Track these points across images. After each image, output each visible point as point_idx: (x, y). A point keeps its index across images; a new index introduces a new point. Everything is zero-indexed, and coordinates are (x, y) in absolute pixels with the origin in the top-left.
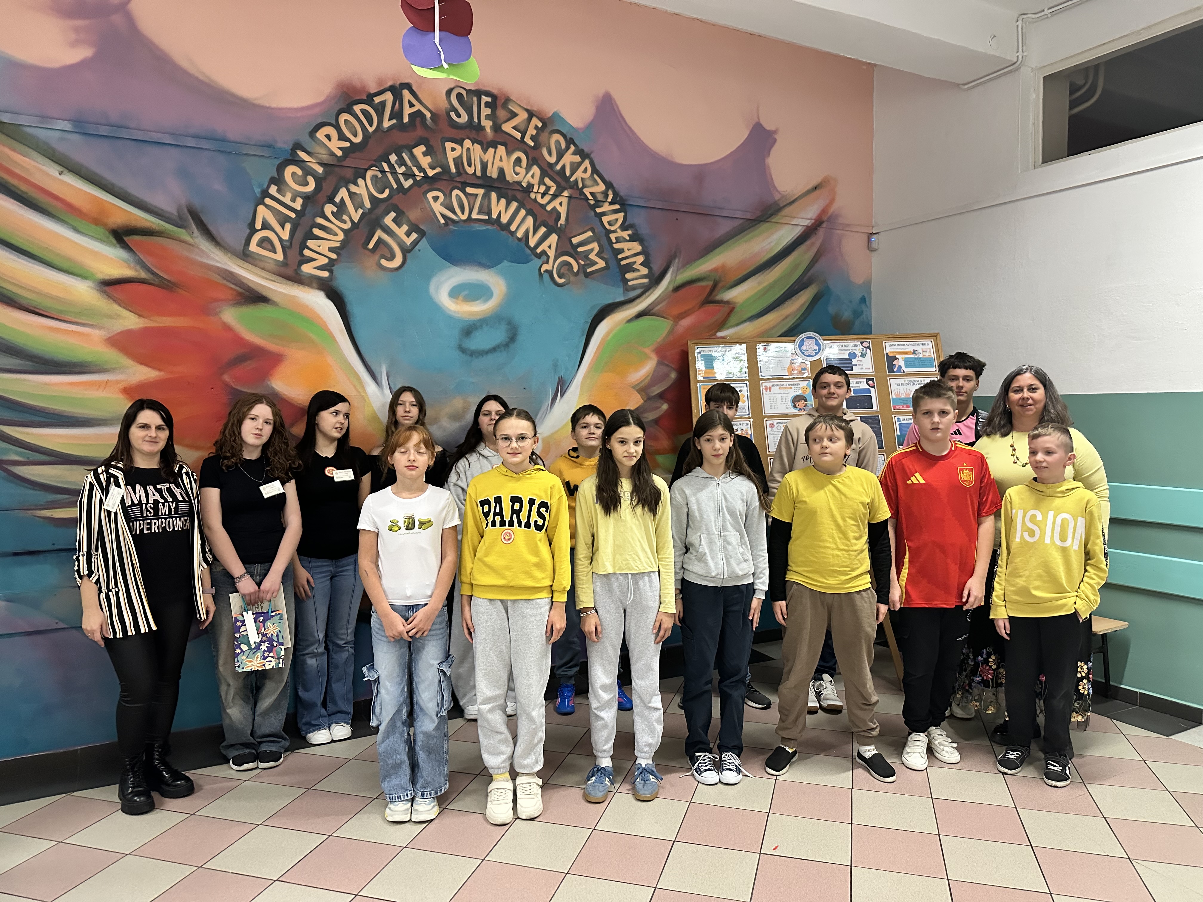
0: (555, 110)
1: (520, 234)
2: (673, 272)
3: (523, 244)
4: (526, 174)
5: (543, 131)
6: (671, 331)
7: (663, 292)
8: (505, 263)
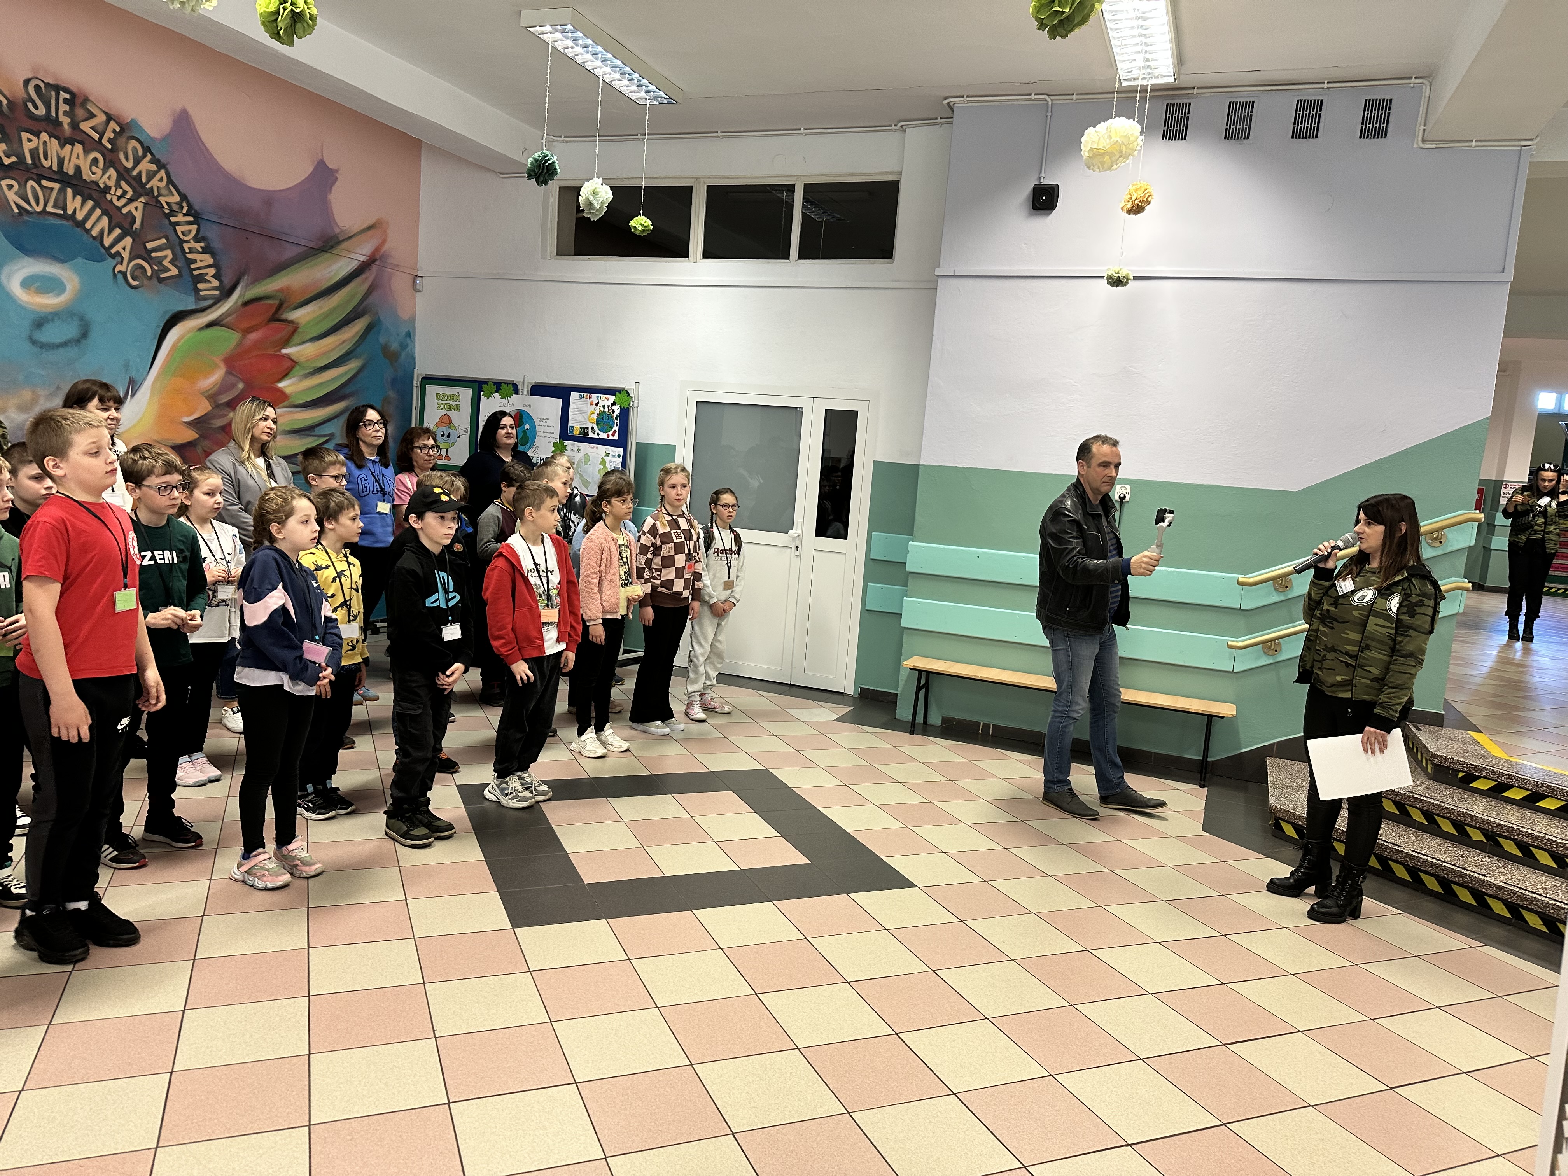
0: (133, 117)
1: (95, 233)
2: (242, 287)
3: (97, 243)
4: (102, 177)
5: (120, 136)
6: (240, 344)
7: (232, 306)
8: (80, 260)
